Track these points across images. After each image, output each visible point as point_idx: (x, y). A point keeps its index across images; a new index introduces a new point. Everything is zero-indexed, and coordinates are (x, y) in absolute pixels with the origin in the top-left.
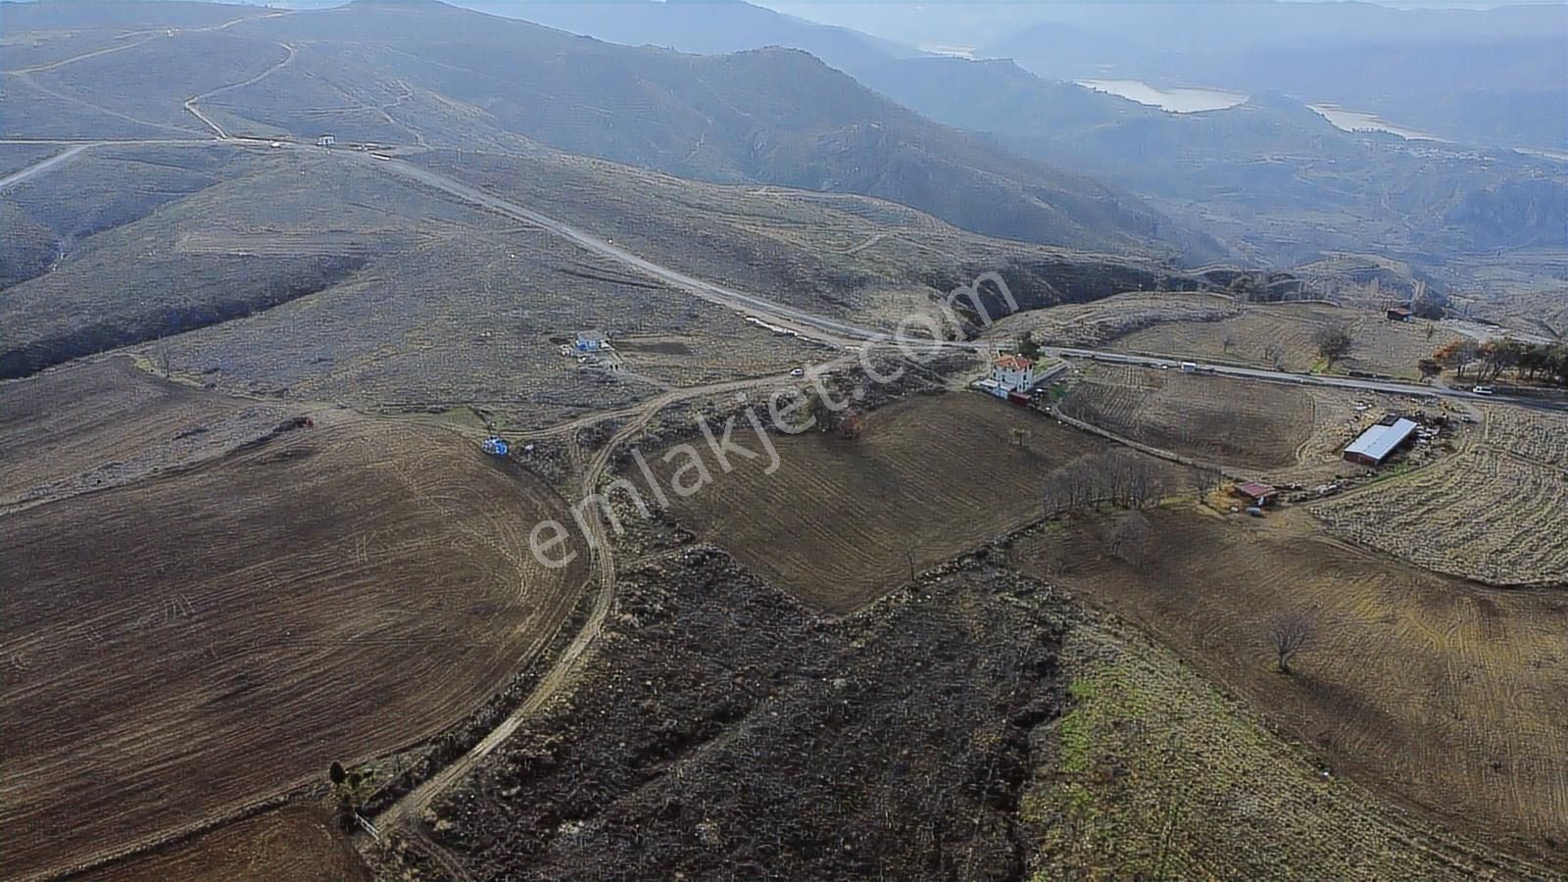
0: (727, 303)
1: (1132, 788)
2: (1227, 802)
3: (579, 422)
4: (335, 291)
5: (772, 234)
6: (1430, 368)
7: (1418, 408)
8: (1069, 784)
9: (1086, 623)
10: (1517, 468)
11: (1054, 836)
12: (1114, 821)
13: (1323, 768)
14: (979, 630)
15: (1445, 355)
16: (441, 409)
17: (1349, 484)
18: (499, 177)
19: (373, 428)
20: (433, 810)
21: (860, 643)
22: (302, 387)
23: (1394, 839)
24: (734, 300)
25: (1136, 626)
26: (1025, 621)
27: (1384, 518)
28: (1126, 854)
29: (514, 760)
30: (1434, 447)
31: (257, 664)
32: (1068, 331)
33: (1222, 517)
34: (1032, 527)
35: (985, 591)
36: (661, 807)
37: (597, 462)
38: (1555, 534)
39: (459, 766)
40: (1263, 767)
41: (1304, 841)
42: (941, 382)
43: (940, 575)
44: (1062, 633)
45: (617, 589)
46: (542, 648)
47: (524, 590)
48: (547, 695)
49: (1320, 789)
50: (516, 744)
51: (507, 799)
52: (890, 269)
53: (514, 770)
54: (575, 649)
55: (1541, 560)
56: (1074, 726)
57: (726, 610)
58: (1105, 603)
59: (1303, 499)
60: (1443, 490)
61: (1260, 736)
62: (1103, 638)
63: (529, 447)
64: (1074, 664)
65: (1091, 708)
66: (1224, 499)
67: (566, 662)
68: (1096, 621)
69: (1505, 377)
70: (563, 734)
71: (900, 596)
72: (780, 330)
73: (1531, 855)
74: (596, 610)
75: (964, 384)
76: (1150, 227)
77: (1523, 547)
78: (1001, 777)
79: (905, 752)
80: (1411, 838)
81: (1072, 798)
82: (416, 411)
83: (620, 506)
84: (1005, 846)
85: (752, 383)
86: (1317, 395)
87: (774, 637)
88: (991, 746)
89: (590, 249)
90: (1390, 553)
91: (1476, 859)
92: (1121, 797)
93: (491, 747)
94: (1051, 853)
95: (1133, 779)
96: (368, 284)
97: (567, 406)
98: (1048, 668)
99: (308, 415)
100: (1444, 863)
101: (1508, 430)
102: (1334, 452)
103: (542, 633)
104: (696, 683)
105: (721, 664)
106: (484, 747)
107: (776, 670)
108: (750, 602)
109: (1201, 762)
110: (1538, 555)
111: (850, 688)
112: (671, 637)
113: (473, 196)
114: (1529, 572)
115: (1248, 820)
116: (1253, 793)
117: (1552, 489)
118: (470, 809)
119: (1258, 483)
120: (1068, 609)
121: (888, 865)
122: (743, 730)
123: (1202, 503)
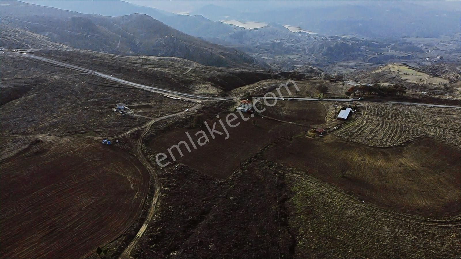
0: (156, 92)
1: (317, 214)
2: (342, 213)
3: (129, 131)
4: (23, 98)
5: (159, 69)
6: (348, 94)
7: (349, 105)
8: (300, 216)
9: (289, 172)
10: (377, 117)
11: (301, 231)
12: (315, 224)
13: (362, 201)
14: (262, 177)
15: (351, 90)
16: (84, 132)
17: (341, 126)
18: (68, 57)
19: (64, 141)
20: (132, 256)
21: (233, 186)
22: (30, 130)
23: (385, 215)
24: (158, 91)
25: (302, 171)
26: (273, 173)
27: (353, 134)
28: (321, 231)
29: (150, 237)
30: (357, 114)
31: (55, 221)
32: (255, 92)
33: (313, 139)
34: (266, 147)
35: (260, 167)
36: (197, 243)
37: (139, 143)
38: (392, 133)
39: (134, 241)
40: (348, 203)
41: (364, 220)
42: (228, 109)
43: (247, 164)
44: (283, 175)
45: (160, 181)
46: (145, 201)
47: (132, 185)
48: (152, 215)
49: (363, 206)
50: (149, 232)
51: (152, 249)
52: (198, 78)
53: (151, 239)
54: (155, 201)
55: (391, 140)
56: (296, 200)
57: (193, 182)
58: (292, 166)
59: (331, 132)
60: (363, 125)
61: (344, 195)
62: (295, 175)
63: (117, 141)
64: (290, 183)
65: (299, 194)
66: (312, 134)
67: (154, 205)
68: (292, 171)
69: (365, 94)
70: (161, 226)
71: (239, 171)
72: (176, 98)
73: (415, 214)
74: (156, 188)
75: (234, 109)
76: (251, 61)
77: (386, 137)
78: (282, 217)
79: (255, 215)
80: (388, 214)
81: (303, 220)
82: (76, 134)
83: (151, 156)
84: (289, 236)
85: (175, 115)
86: (324, 104)
87: (208, 188)
88: (277, 209)
89: (106, 78)
90: (357, 143)
91: (404, 217)
92: (315, 217)
93: (142, 234)
94: (302, 235)
95: (316, 211)
96: (35, 95)
97: (123, 127)
98: (283, 185)
99: (39, 139)
100: (398, 219)
101: (371, 108)
102: (334, 118)
103: (143, 197)
104: (193, 205)
105: (198, 198)
106: (140, 234)
107: (213, 197)
108: (199, 179)
109: (332, 204)
110: (390, 139)
111: (234, 200)
112: (181, 192)
113: (61, 64)
114: (390, 143)
115: (349, 217)
116: (348, 210)
117: (386, 122)
118: (143, 254)
119: (319, 128)
120: (283, 168)
121: (262, 247)
122: (211, 216)
123: (307, 135)
